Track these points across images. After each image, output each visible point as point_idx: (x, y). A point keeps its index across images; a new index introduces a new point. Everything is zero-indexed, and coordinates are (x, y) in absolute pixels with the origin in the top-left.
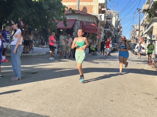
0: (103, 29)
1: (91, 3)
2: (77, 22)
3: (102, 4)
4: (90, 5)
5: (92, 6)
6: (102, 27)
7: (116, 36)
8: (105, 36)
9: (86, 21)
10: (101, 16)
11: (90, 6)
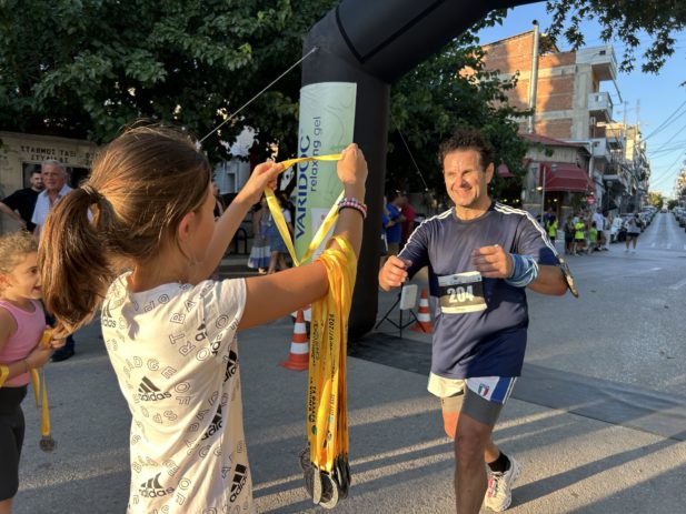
0: (600, 177)
1: (568, 112)
2: (533, 165)
3: (600, 111)
4: (563, 117)
5: (571, 119)
6: (597, 174)
7: (634, 191)
8: (604, 196)
9: (558, 160)
10: (596, 145)
11: (563, 120)
